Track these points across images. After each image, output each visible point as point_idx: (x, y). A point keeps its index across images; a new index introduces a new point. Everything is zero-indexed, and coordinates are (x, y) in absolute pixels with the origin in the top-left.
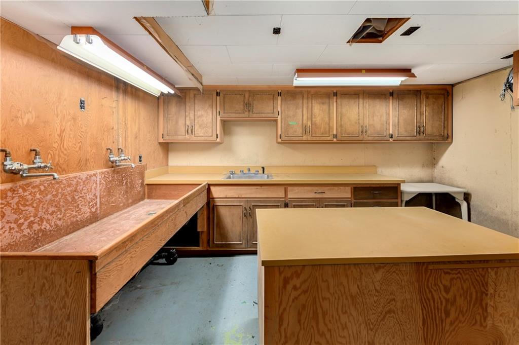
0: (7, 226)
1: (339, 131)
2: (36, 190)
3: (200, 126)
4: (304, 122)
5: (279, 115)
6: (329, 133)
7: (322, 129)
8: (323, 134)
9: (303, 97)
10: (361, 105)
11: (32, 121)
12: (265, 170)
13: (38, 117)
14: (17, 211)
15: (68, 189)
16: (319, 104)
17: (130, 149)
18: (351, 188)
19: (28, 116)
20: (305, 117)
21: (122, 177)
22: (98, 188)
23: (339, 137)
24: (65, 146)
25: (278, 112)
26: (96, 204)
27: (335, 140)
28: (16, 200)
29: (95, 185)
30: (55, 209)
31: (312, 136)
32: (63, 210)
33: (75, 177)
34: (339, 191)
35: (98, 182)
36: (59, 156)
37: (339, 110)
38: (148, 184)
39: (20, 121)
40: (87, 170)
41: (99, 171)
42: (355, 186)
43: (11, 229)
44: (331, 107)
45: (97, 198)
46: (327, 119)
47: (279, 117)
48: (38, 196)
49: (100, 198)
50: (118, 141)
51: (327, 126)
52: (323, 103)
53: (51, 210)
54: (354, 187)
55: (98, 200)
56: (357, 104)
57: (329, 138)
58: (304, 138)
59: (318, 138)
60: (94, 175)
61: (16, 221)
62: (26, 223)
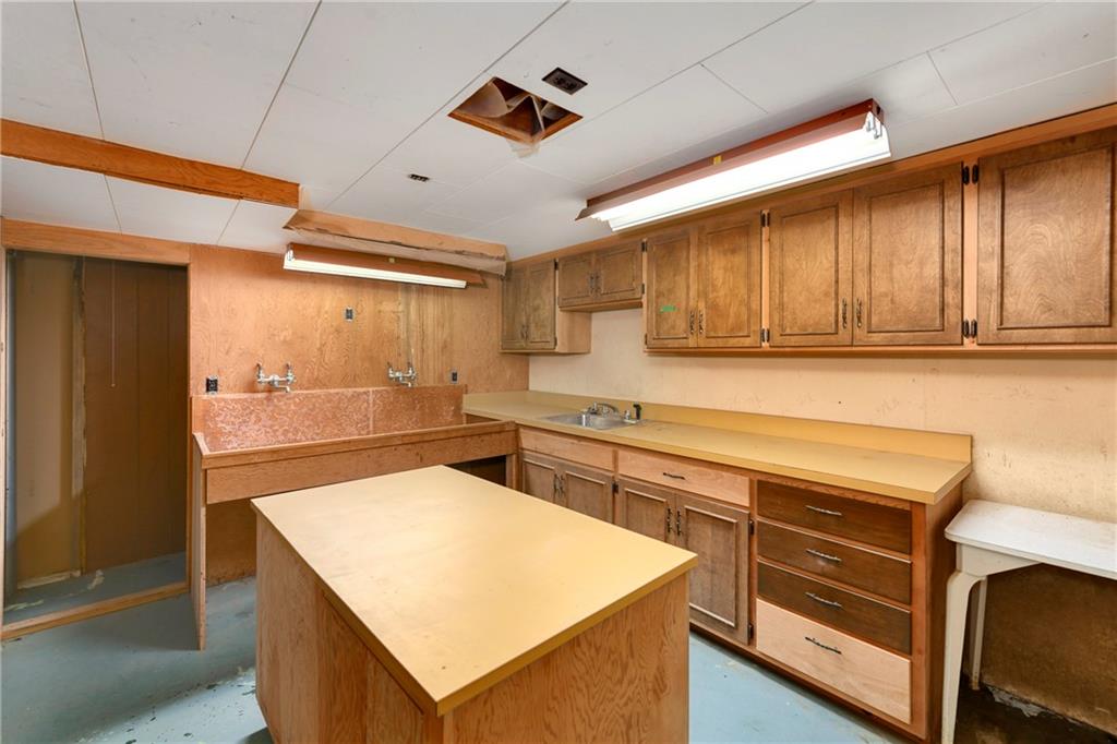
0: (263, 430)
1: (777, 322)
2: (291, 401)
3: (536, 326)
4: (692, 303)
5: (643, 292)
6: (749, 327)
7: (731, 320)
8: (732, 330)
9: (689, 242)
10: (844, 236)
11: (288, 339)
12: (642, 412)
13: (293, 333)
14: (272, 418)
15: (329, 405)
16: (725, 254)
17: (431, 364)
18: (751, 481)
19: (285, 333)
20: (692, 293)
21: (414, 400)
22: (371, 409)
23: (777, 339)
24: (326, 359)
25: (643, 286)
26: (368, 426)
27: (765, 344)
28: (271, 408)
29: (365, 405)
30: (311, 423)
31: (707, 337)
32: (321, 425)
33: (337, 394)
34: (719, 481)
35: (371, 401)
36: (319, 370)
37: (777, 263)
38: (468, 415)
39: (277, 338)
40: (355, 387)
41: (371, 389)
42: (763, 478)
43: (266, 432)
44: (755, 258)
45: (368, 419)
46: (743, 291)
47: (645, 296)
48: (293, 407)
49: (374, 421)
50: (408, 353)
51: (744, 310)
52: (733, 251)
53: (307, 423)
54: (759, 482)
55: (371, 422)
56: (832, 236)
57: (747, 342)
58: (692, 342)
59: (720, 343)
60: (365, 393)
61: (271, 427)
62: (281, 430)
